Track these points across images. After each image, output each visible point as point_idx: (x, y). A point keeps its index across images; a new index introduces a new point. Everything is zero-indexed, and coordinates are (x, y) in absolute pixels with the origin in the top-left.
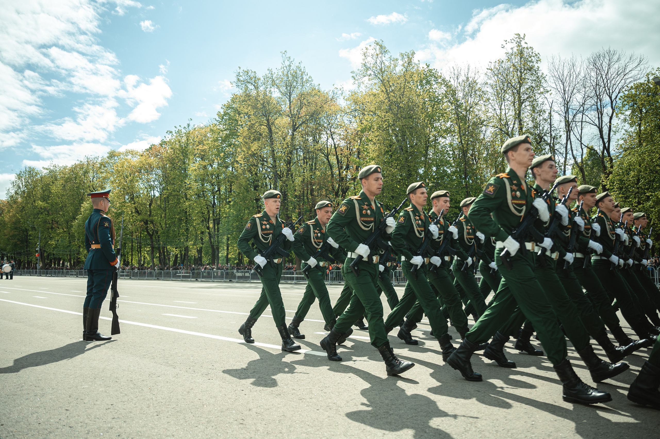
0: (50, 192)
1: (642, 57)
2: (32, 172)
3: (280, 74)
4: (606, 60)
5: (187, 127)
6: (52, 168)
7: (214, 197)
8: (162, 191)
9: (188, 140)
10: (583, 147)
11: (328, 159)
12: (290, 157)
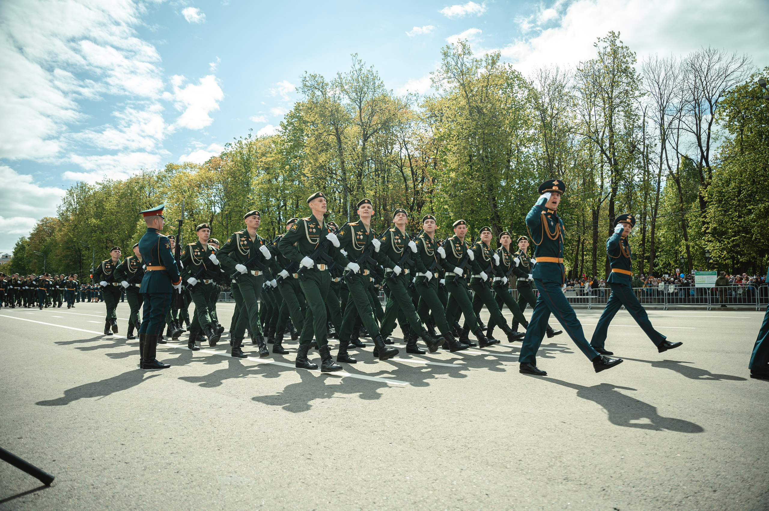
0: (103, 208)
1: (746, 56)
2: (84, 188)
3: (350, 78)
4: (705, 60)
5: (248, 138)
6: (105, 183)
7: (279, 213)
8: (224, 206)
9: (250, 151)
10: (680, 156)
11: (401, 171)
12: (360, 169)
